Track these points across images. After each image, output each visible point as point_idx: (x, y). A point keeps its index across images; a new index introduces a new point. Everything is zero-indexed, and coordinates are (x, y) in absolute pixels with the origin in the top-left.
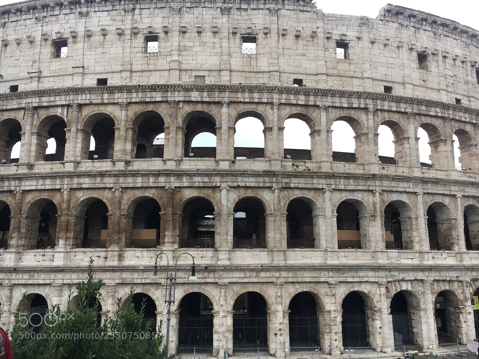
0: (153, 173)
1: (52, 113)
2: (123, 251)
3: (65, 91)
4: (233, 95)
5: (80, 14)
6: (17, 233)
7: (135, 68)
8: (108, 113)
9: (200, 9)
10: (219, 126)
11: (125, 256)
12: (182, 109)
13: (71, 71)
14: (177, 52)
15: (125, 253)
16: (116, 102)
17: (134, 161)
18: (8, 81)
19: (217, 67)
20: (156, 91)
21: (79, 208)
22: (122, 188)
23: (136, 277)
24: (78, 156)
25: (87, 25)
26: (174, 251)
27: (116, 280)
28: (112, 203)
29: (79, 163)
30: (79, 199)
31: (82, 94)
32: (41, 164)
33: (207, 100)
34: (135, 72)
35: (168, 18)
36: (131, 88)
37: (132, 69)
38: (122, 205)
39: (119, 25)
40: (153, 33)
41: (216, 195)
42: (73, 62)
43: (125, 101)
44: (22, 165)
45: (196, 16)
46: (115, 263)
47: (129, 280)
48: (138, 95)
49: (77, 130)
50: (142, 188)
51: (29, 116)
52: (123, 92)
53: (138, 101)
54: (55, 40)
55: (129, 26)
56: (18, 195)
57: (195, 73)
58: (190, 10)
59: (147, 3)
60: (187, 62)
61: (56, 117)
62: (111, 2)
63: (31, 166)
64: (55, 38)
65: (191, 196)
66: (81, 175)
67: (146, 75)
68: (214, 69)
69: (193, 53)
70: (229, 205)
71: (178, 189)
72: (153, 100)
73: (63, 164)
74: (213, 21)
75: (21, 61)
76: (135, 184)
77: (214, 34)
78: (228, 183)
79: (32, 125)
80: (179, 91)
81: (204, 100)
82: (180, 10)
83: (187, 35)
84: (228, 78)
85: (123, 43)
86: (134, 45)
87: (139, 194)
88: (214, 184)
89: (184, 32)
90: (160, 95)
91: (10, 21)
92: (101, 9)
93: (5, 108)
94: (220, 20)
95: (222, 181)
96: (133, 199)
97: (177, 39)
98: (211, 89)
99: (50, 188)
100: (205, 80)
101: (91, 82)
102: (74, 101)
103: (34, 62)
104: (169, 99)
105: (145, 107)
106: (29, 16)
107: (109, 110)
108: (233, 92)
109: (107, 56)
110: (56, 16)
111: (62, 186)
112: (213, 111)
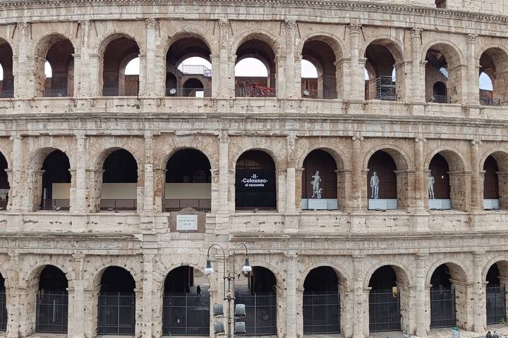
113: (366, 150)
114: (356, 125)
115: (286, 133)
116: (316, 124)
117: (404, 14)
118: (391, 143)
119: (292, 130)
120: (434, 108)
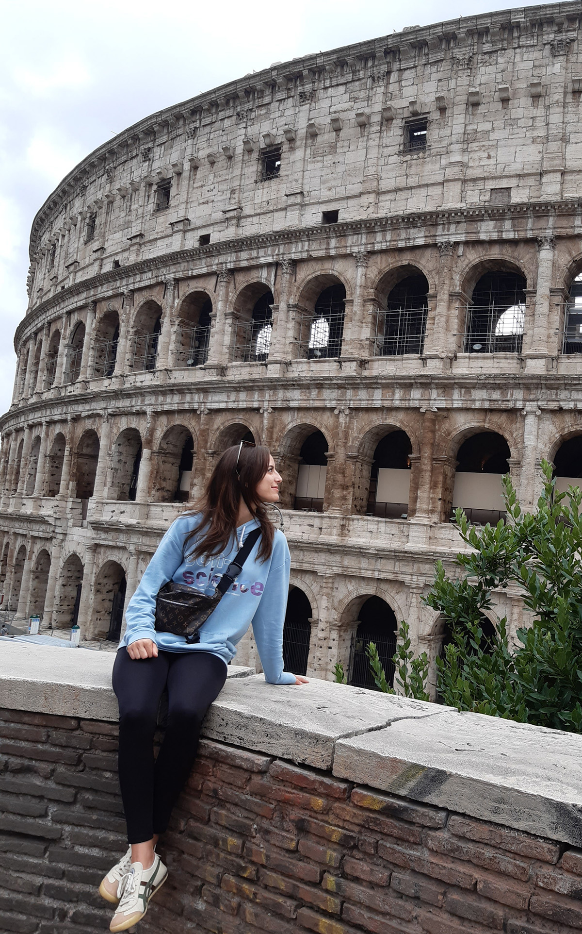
0: (399, 381)
1: (253, 278)
2: (349, 519)
3: (271, 238)
4: (564, 222)
5: (301, 96)
6: (200, 478)
7: (385, 185)
8: (336, 274)
9: (510, 52)
10: (531, 289)
11: (351, 528)
12: (462, 259)
13: (284, 201)
14: (460, 146)
15: (351, 522)
16: (348, 252)
17: (373, 360)
18: (197, 228)
19: (536, 166)
20: (417, 227)
21: (286, 442)
22: (349, 408)
23: (366, 568)
24: (287, 353)
25: (312, 115)
26: (431, 526)
27: (334, 568)
28: (335, 435)
29: (288, 364)
30: (286, 426)
31: (297, 242)
32: (236, 367)
33: (511, 235)
34: (385, 193)
35: (448, 79)
36: (373, 225)
37: (380, 187)
38: (350, 439)
39: (361, 107)
40: (420, 114)
41: (514, 426)
42: (288, 185)
43: (362, 250)
44: (211, 367)
45: (501, 67)
46: (334, 539)
47: (354, 570)
48: (384, 236)
49: (289, 306)
50: (381, 409)
51: (222, 286)
52: (361, 234)
53: (384, 247)
54: (263, 149)
55: (378, 107)
56: (203, 417)
57: (491, 185)
58: (490, 57)
59: (412, 58)
60: (477, 164)
61: (259, 284)
62: (351, 66)
63: (222, 370)
64: (263, 146)
65: (467, 426)
66: (289, 385)
67: (403, 198)
68: (529, 172)
69: (491, 143)
70: (541, 446)
71: (445, 414)
72: (411, 244)
73: (266, 365)
74: (535, 73)
75: (215, 192)
76: (370, 402)
77: (536, 99)
78: (540, 403)
79: (226, 301)
80: (458, 223)
81: (505, 236)
82: (470, 61)
83: (482, 109)
84: (557, 188)
85: (367, 140)
86: (386, 141)
87: (377, 420)
88: (510, 405)
89: (476, 105)
90: (422, 234)
91: (202, 124)
92: (334, 83)
93: (190, 274)
94: (549, 68)
95: (528, 398)
96: (367, 429)
97: (461, 119)
98: (519, 212)
99: (245, 406)
100: (509, 196)
101: (313, 218)
102: (285, 256)
103: (233, 192)
104: (439, 240)
105: (397, 258)
106: (229, 113)
107: (338, 269)
108: (564, 215)
109: (340, 169)
110: (266, 107)
111: (261, 403)
112: (522, 258)
113: (216, 427)
114: (202, 395)
115: (144, 408)
116: (168, 396)
117: (272, 246)
118: (241, 417)
119: (149, 404)
120: (300, 366)
